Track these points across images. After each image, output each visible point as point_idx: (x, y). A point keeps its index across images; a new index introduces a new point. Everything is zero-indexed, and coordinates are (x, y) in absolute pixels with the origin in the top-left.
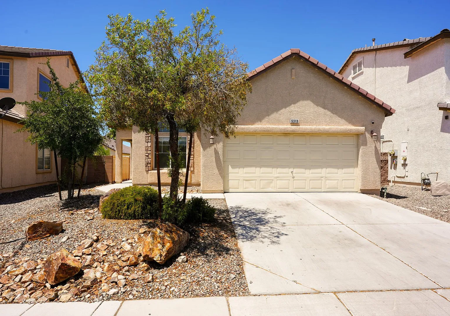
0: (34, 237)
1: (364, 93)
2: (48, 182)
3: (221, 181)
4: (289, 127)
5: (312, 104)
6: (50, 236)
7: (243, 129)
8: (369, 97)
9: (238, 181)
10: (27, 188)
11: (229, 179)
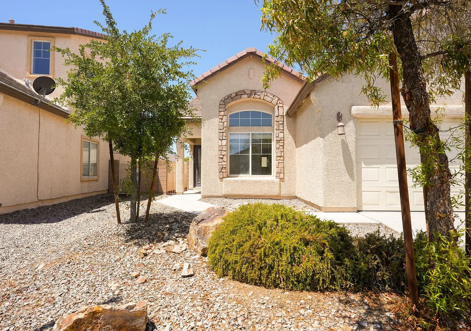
2: (95, 192)
9: (378, 193)
10: (70, 199)
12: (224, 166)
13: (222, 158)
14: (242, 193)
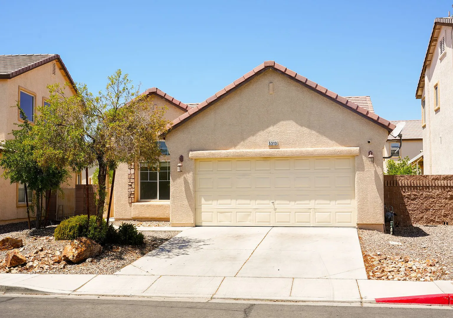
0: (3, 248)
1: (353, 107)
3: (191, 214)
4: (267, 150)
5: (294, 123)
6: (13, 249)
7: (213, 154)
8: (360, 112)
9: (211, 213)
11: (202, 211)
12: (132, 192)
13: (131, 185)
14: (147, 216)
